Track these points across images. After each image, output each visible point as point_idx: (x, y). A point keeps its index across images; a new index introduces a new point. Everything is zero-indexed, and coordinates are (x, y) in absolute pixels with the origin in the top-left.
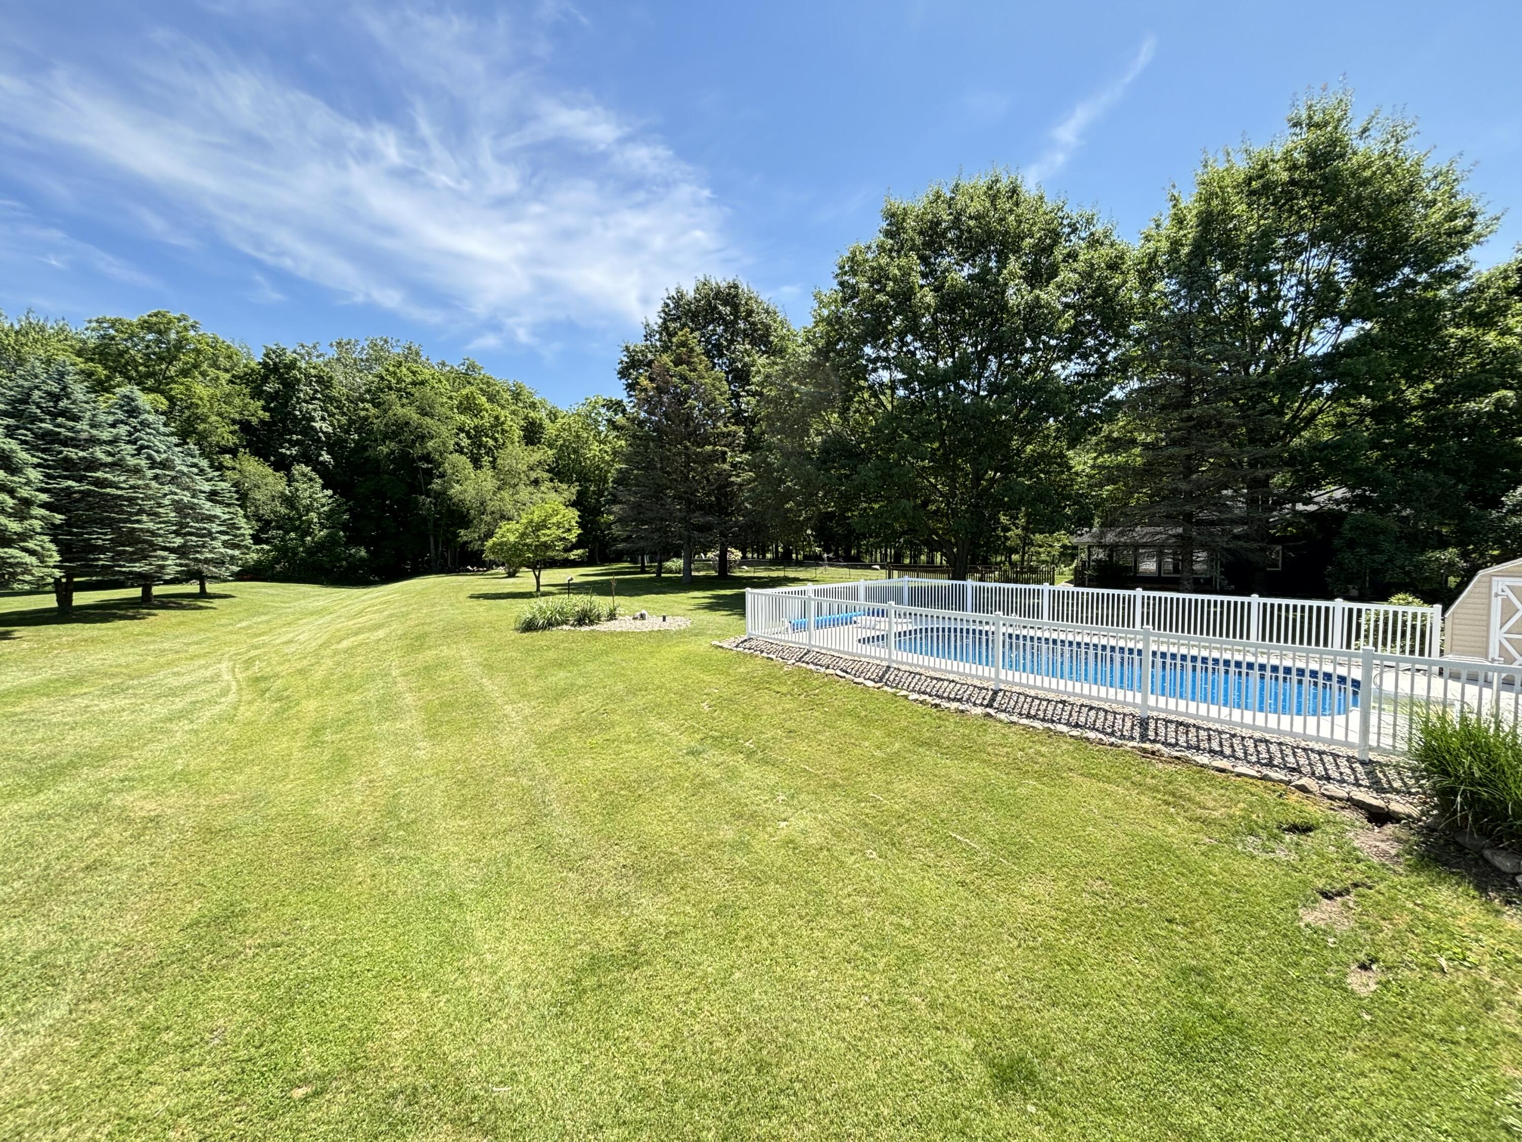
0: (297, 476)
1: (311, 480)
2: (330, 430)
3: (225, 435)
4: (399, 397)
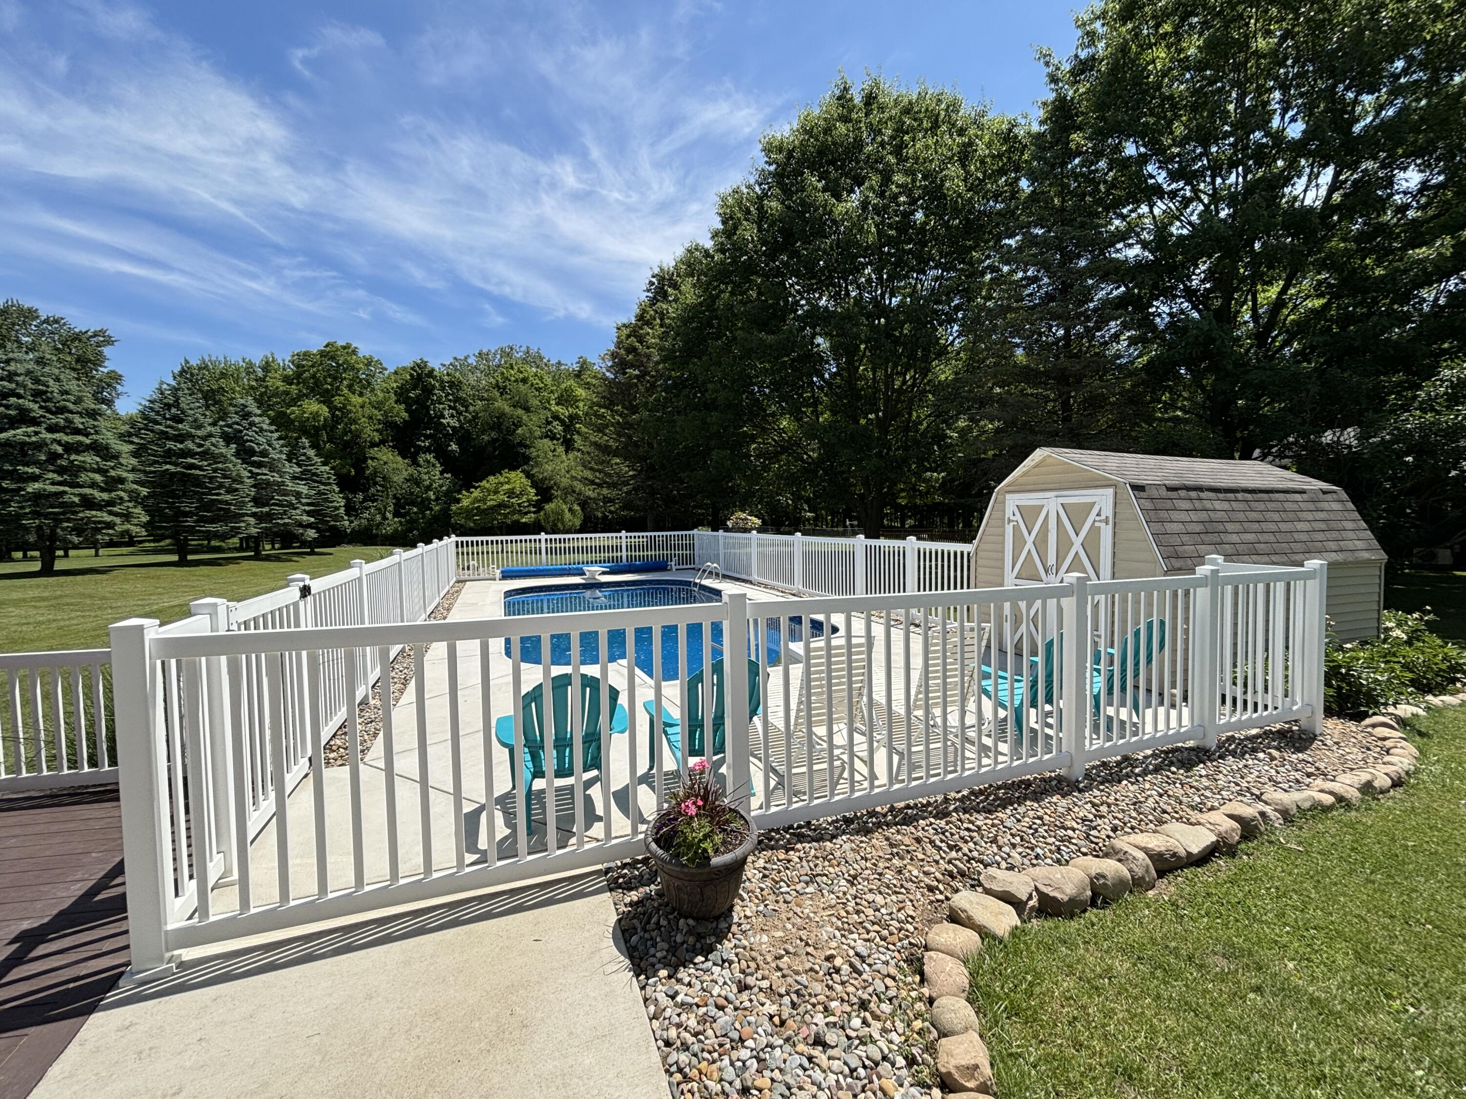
0: (422, 462)
2: (457, 425)
3: (370, 432)
4: (502, 394)
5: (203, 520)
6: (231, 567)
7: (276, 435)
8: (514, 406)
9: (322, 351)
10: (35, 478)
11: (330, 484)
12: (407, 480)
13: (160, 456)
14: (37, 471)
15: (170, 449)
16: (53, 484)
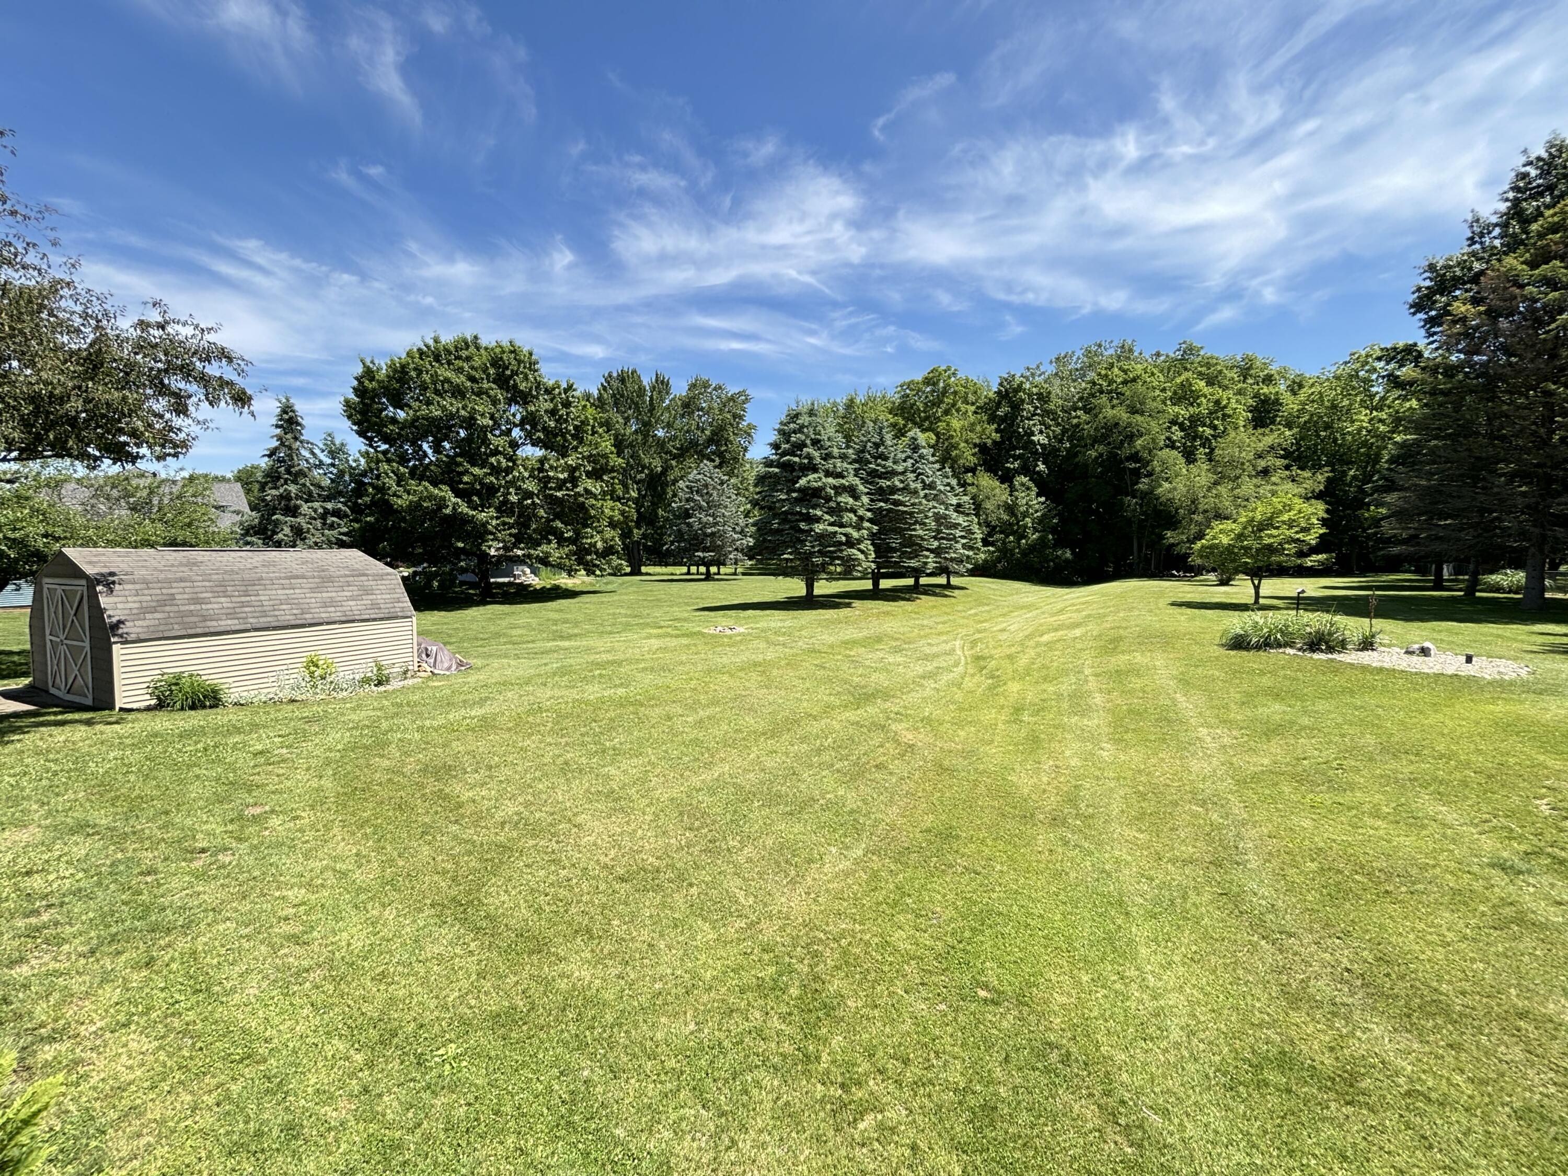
0: (1018, 487)
1: (1028, 489)
2: (1046, 441)
4: (1109, 399)
7: (937, 466)
8: (1131, 412)
10: (818, 519)
12: (1002, 507)
14: (820, 513)
16: (830, 525)
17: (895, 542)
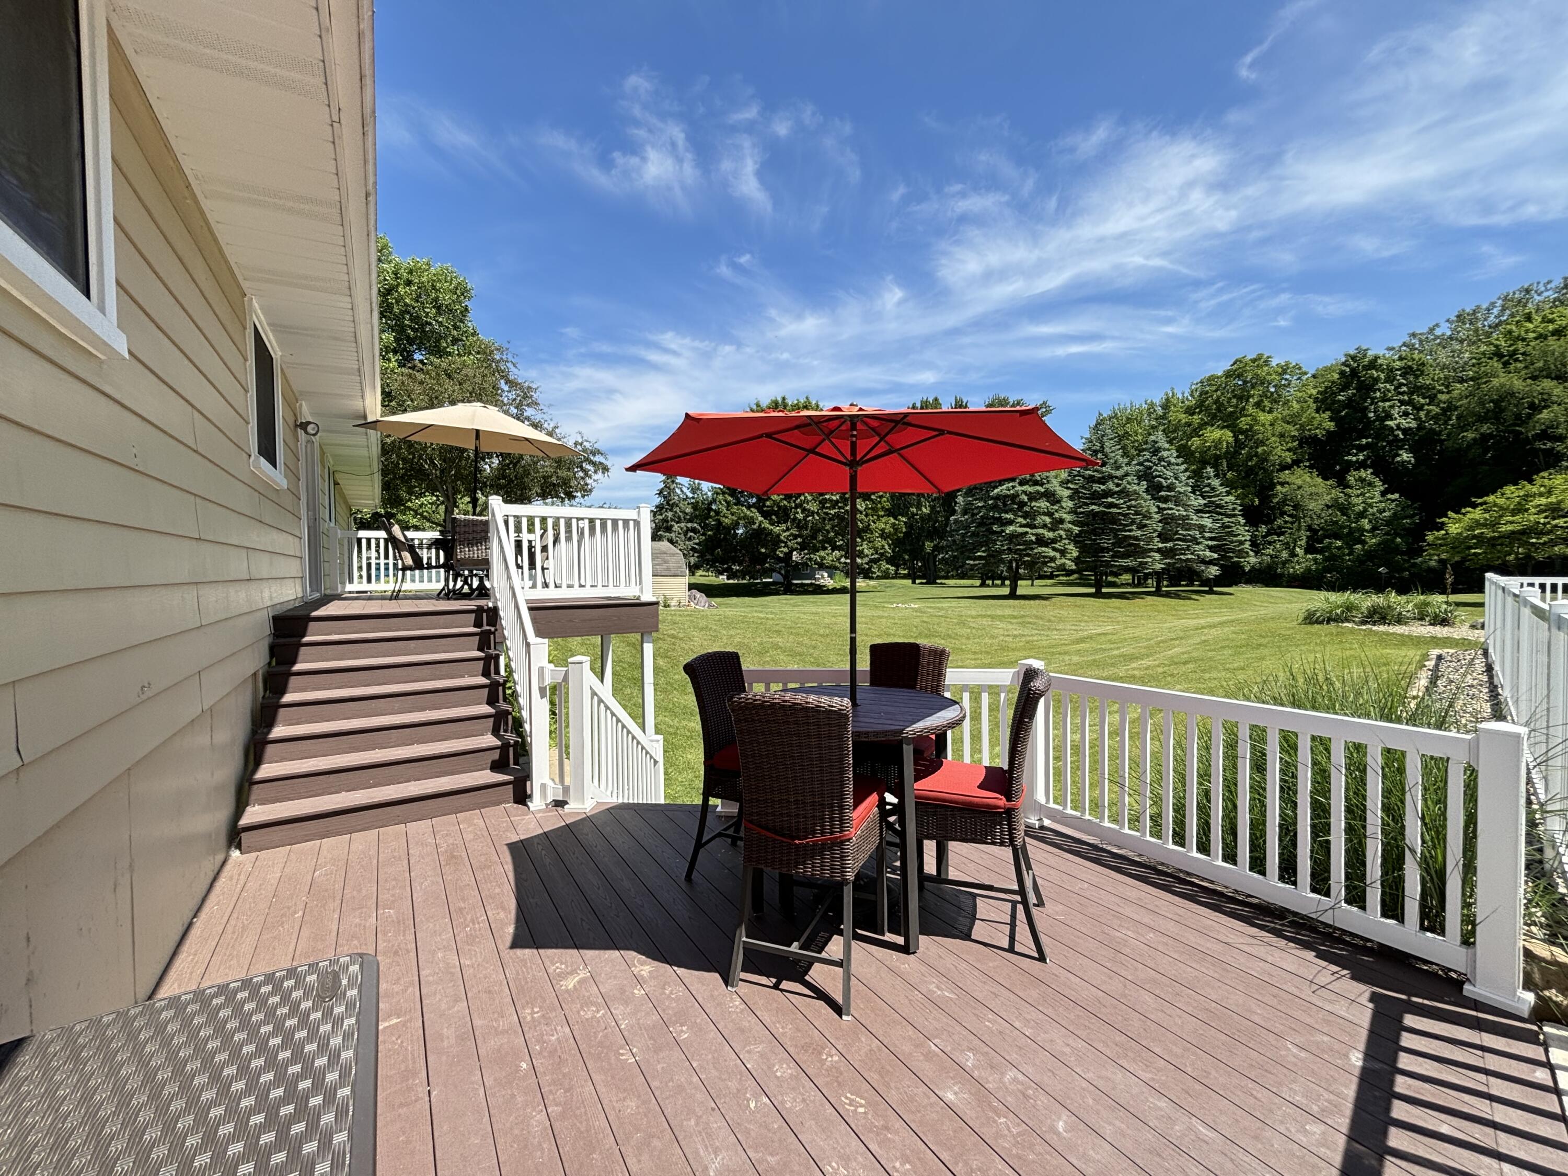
0: (1352, 482)
1: (1370, 484)
2: (1414, 424)
3: (1281, 452)
4: (1506, 364)
5: (1117, 555)
6: (1138, 601)
7: (1183, 467)
8: (1534, 378)
9: (1229, 371)
10: (1011, 522)
11: (1234, 516)
12: (1328, 507)
13: (1087, 498)
14: (1012, 517)
15: (1095, 491)
16: (1021, 526)
17: (1106, 542)
